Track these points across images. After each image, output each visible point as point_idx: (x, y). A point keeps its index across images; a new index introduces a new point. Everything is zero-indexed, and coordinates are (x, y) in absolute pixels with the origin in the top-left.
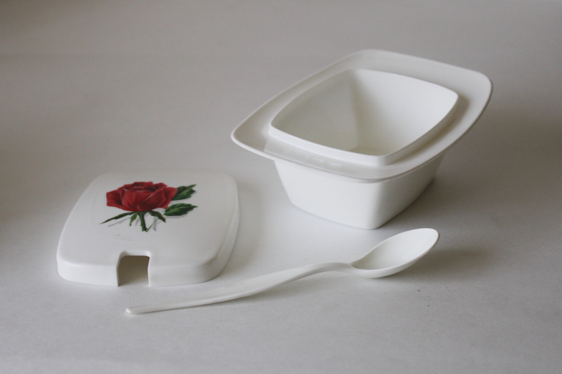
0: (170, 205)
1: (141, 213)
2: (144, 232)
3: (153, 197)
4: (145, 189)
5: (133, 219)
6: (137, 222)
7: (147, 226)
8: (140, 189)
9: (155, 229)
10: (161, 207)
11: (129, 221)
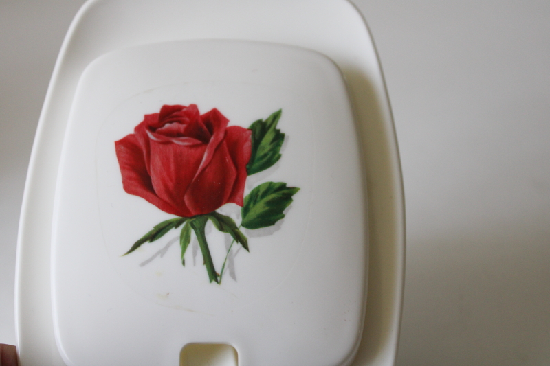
0: (247, 192)
1: (197, 223)
2: (214, 282)
3: (209, 164)
4: (187, 133)
5: (185, 240)
6: (195, 254)
7: (218, 269)
8: (177, 134)
9: (233, 275)
10: (231, 199)
11: (177, 247)
